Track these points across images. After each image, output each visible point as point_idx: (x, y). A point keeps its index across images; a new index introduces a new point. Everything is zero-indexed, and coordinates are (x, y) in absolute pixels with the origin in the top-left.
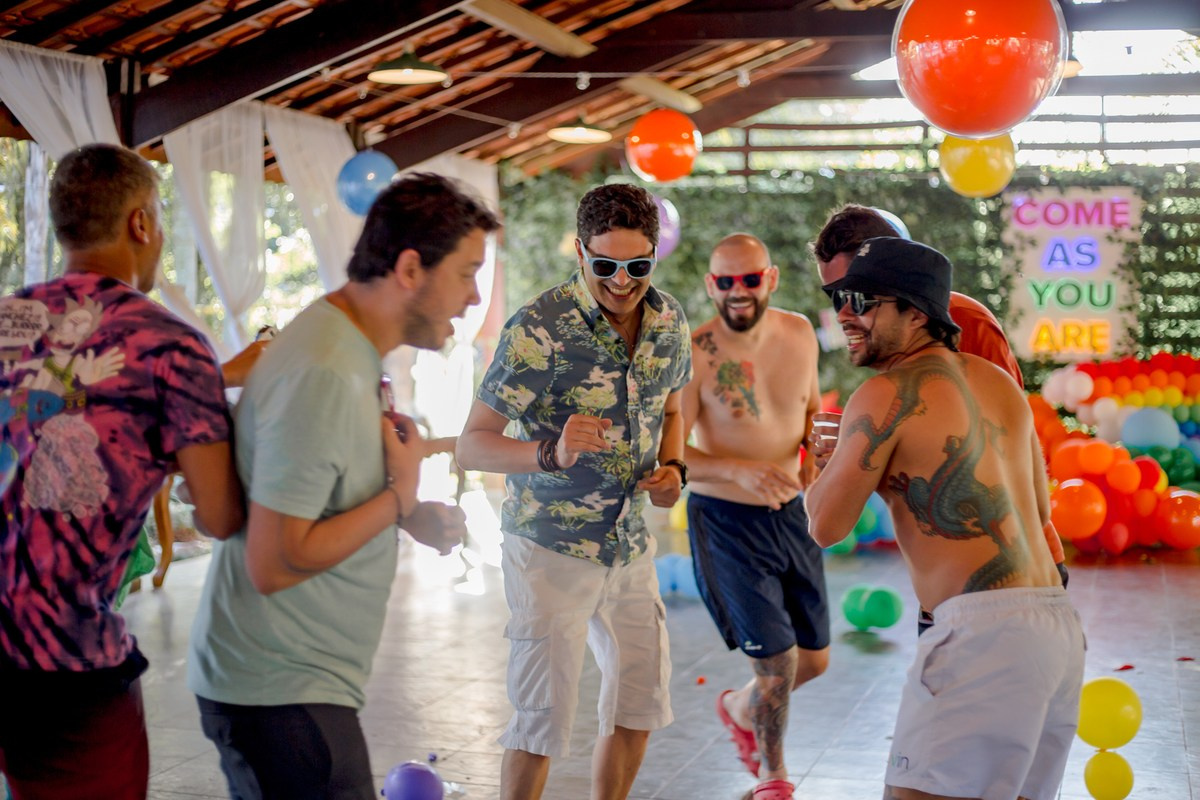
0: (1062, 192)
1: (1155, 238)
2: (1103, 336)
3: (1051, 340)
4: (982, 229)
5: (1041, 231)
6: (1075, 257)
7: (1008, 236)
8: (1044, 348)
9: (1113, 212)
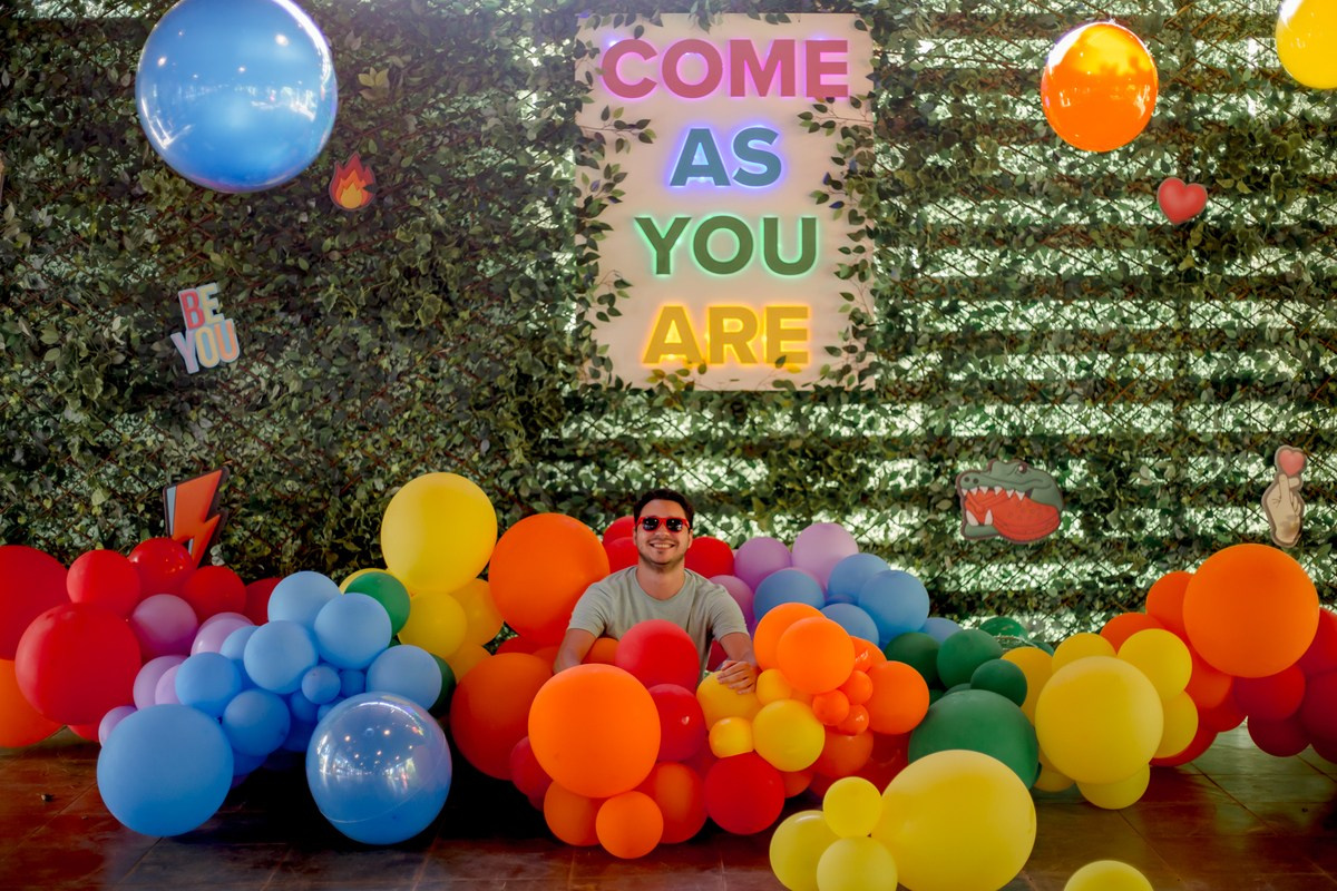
0: (704, 23)
1: (903, 122)
2: (799, 334)
3: (688, 344)
4: (529, 102)
5: (658, 106)
6: (734, 163)
7: (588, 120)
8: (670, 362)
9: (816, 69)
